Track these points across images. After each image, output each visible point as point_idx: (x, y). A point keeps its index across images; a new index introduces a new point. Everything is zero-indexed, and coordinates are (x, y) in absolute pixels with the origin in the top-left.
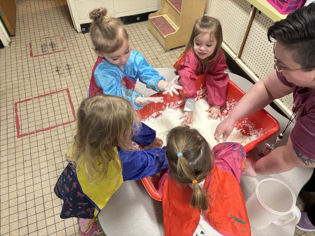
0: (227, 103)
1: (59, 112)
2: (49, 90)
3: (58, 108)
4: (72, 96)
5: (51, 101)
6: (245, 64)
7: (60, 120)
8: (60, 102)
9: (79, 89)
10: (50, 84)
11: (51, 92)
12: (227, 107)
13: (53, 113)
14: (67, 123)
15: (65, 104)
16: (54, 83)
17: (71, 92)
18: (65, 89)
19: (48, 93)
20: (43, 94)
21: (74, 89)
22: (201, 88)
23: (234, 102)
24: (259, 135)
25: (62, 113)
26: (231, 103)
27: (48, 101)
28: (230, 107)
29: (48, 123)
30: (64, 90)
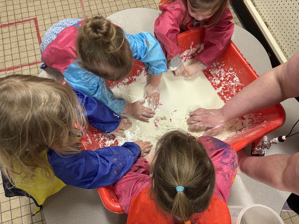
0: (222, 71)
1: (24, 48)
2: (13, 18)
3: (24, 42)
4: (40, 28)
5: (15, 32)
6: (255, 6)
7: (26, 59)
8: (27, 35)
9: (49, 20)
10: (15, 11)
11: (16, 21)
12: (221, 77)
13: (17, 49)
14: (33, 64)
15: (32, 38)
16: (20, 10)
17: (40, 23)
18: (32, 18)
19: (12, 22)
20: (7, 23)
21: (44, 20)
22: (191, 47)
23: (231, 71)
24: (255, 120)
25: (28, 50)
26: (227, 72)
27: (12, 32)
28: (224, 78)
29: (12, 62)
30: (31, 20)
